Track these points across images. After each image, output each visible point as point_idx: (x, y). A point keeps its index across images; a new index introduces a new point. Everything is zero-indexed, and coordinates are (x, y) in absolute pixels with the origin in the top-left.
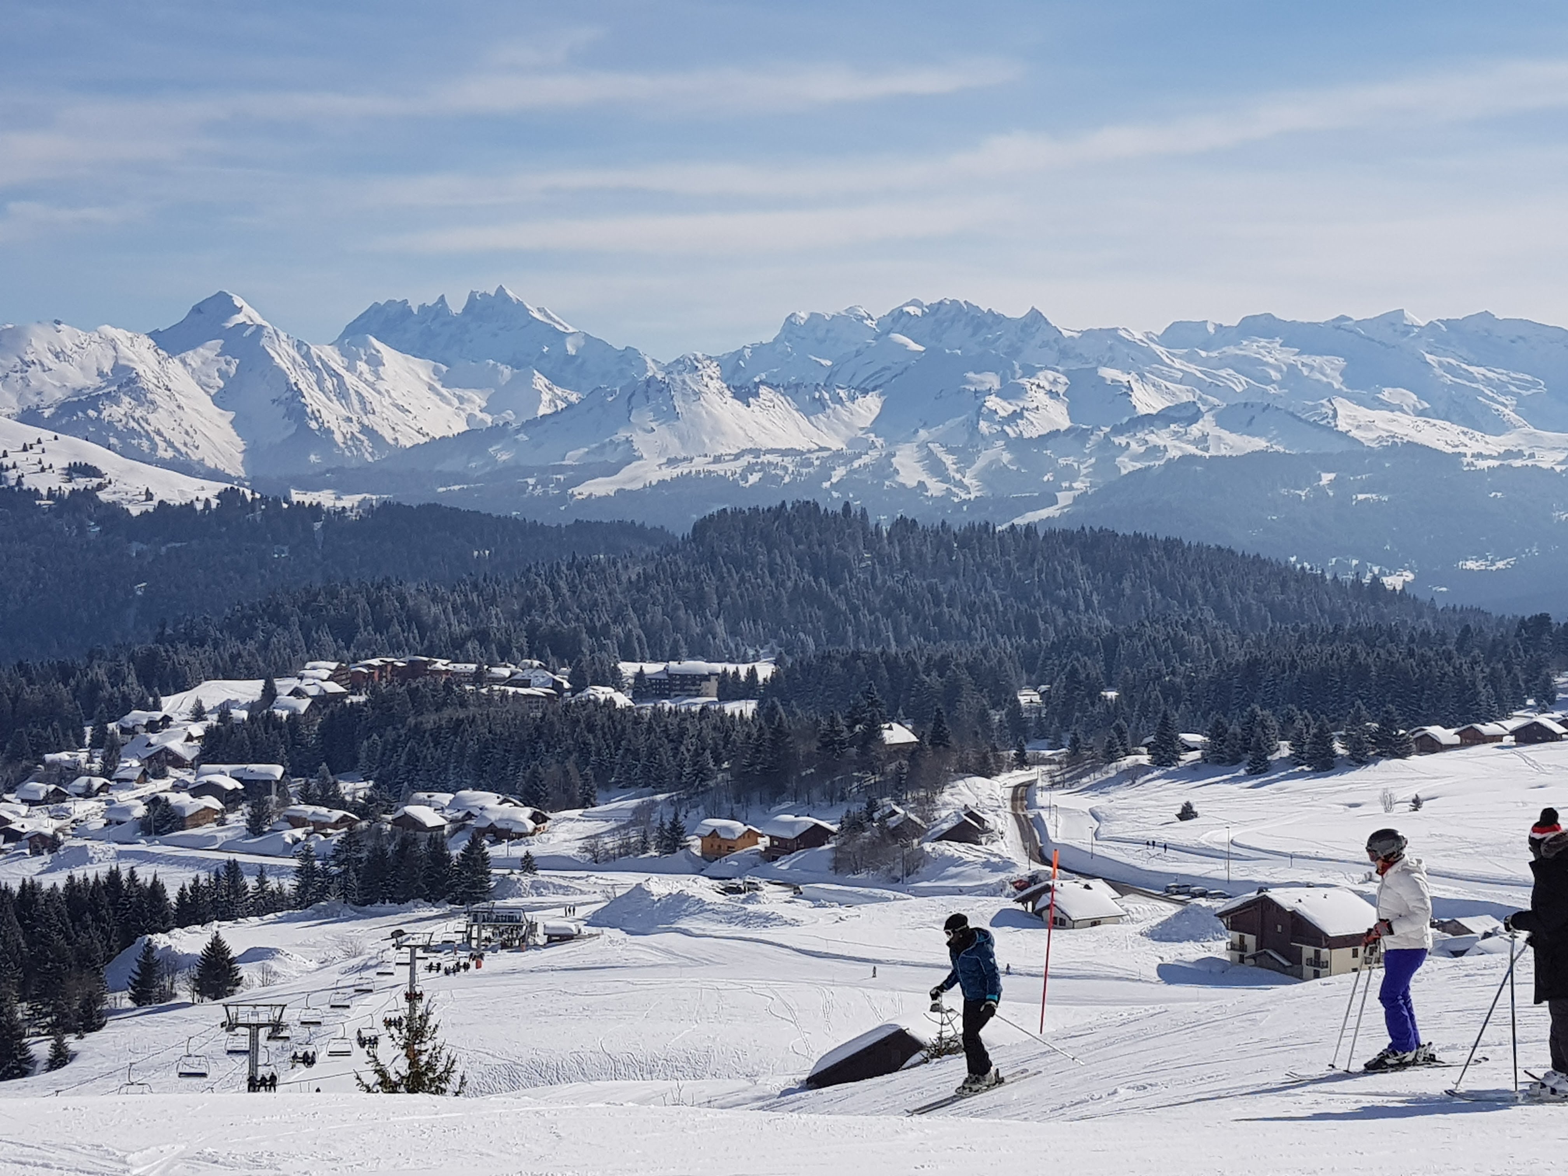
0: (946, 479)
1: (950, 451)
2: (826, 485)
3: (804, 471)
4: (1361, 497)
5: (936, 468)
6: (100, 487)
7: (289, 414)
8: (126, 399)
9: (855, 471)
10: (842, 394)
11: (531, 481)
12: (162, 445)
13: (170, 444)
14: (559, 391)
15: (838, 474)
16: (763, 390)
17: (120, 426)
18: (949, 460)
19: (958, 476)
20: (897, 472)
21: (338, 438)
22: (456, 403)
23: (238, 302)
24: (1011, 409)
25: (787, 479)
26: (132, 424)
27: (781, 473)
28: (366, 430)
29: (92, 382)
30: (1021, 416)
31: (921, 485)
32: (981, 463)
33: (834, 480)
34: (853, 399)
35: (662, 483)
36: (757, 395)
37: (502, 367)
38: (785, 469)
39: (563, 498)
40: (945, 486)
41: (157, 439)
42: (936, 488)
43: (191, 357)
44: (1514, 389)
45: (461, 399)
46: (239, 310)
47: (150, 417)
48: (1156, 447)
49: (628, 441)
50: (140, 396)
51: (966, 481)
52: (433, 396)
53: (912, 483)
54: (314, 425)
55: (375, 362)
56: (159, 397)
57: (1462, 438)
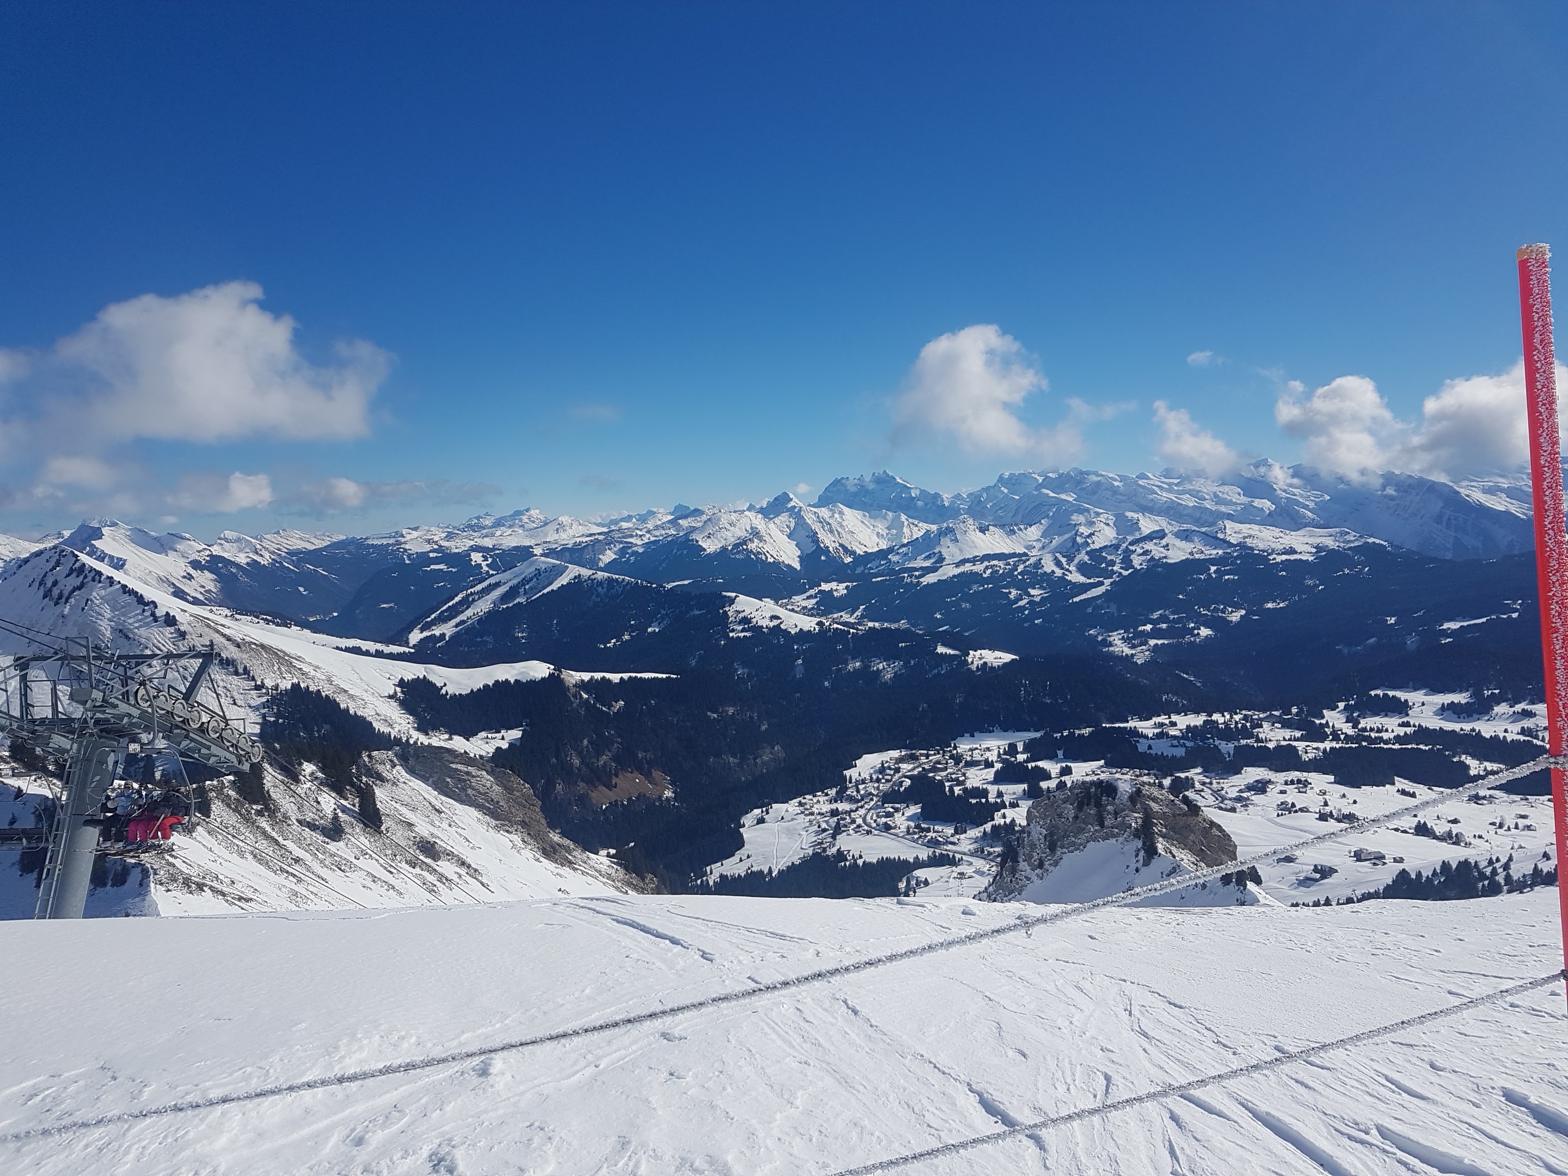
0: (1062, 569)
1: (1064, 556)
2: (1016, 573)
3: (1007, 567)
4: (1227, 577)
5: (1058, 564)
6: (781, 623)
7: (813, 541)
8: (756, 540)
9: (1027, 567)
10: (1022, 527)
11: (906, 575)
12: (769, 557)
13: (772, 556)
14: (911, 520)
15: (1020, 568)
16: (991, 527)
17: (754, 551)
18: (1063, 560)
19: (1067, 567)
20: (1043, 566)
21: (831, 549)
22: (872, 527)
23: (791, 496)
24: (1090, 531)
25: (1001, 572)
26: (759, 550)
27: (998, 569)
28: (841, 545)
29: (743, 534)
30: (1094, 534)
31: (1053, 572)
32: (1076, 561)
33: (1019, 571)
34: (1026, 529)
35: (954, 576)
36: (988, 530)
37: (888, 513)
38: (1000, 567)
39: (919, 583)
40: (1062, 571)
41: (768, 555)
42: (1059, 573)
43: (776, 520)
44: (1313, 498)
45: (874, 526)
46: (791, 500)
47: (765, 546)
48: (1147, 551)
49: (940, 552)
50: (761, 539)
51: (1070, 569)
52: (863, 526)
53: (1049, 571)
54: (822, 545)
55: (841, 513)
56: (767, 538)
57: (1282, 535)
